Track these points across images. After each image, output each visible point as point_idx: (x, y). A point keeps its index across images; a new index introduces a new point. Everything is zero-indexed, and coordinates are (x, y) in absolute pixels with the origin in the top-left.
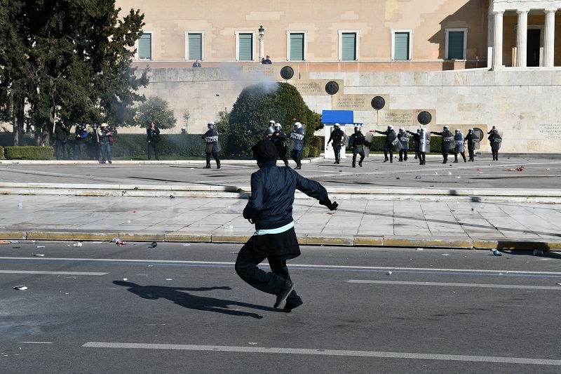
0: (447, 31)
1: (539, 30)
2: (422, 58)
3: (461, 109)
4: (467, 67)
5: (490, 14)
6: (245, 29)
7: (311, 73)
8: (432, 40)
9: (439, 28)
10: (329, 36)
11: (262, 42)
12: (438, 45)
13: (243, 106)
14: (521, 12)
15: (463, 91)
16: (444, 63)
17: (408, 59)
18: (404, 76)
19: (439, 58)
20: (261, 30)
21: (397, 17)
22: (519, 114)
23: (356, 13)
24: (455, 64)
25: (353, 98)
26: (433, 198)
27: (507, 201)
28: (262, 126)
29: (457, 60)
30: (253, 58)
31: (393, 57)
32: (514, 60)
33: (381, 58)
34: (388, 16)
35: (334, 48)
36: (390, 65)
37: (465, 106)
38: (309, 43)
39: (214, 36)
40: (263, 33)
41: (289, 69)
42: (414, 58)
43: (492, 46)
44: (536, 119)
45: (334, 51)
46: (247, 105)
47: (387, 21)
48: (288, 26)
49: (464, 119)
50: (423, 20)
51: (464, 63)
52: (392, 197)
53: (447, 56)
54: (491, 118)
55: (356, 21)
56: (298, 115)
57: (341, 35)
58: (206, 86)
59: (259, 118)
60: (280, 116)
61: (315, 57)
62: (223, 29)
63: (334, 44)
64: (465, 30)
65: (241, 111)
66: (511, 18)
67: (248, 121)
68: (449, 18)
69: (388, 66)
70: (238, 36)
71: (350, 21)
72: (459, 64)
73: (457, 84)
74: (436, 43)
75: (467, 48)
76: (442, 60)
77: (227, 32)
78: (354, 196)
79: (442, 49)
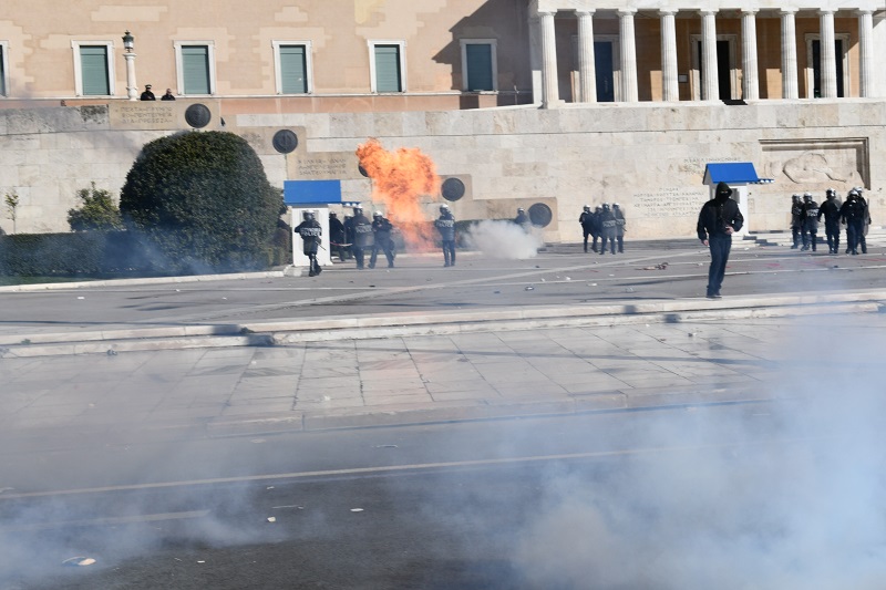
0: (464, 42)
1: (610, 43)
2: (424, 88)
3: (508, 172)
4: (500, 103)
5: (532, 15)
6: (92, 37)
7: (238, 116)
8: (440, 58)
9: (449, 38)
10: (255, 50)
11: (131, 62)
12: (449, 68)
13: (147, 177)
14: (583, 14)
15: (509, 142)
16: (461, 97)
17: (400, 90)
18: (407, 119)
19: (452, 88)
20: (127, 39)
21: (377, 18)
22: (601, 179)
23: (302, 10)
24: (480, 98)
25: (325, 159)
26: (603, 321)
27: (722, 319)
28: (190, 213)
29: (483, 92)
30: (112, 91)
31: (374, 87)
32: (576, 91)
33: (353, 90)
34: (361, 15)
35: (266, 71)
36: (370, 102)
37: (514, 167)
38: (218, 64)
39: (29, 51)
40: (131, 45)
41: (200, 110)
42: (411, 90)
43: (541, 67)
44: (627, 186)
45: (267, 77)
46: (157, 174)
47: (360, 25)
48: (176, 33)
49: (514, 189)
50: (422, 24)
51: (495, 98)
52: (533, 324)
53: (466, 85)
54: (557, 187)
55: (304, 25)
56: (257, 190)
57: (277, 49)
58: (36, 142)
59: (183, 197)
60: (224, 193)
61: (233, 87)
62: (46, 37)
63: (266, 64)
64: (493, 42)
65: (145, 186)
66: (567, 23)
67: (160, 205)
68: (465, 22)
69: (365, 103)
70: (77, 51)
71: (292, 25)
72: (487, 98)
73: (498, 131)
74: (446, 63)
75: (499, 72)
76: (458, 92)
77: (56, 43)
78: (466, 327)
79: (456, 74)
